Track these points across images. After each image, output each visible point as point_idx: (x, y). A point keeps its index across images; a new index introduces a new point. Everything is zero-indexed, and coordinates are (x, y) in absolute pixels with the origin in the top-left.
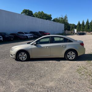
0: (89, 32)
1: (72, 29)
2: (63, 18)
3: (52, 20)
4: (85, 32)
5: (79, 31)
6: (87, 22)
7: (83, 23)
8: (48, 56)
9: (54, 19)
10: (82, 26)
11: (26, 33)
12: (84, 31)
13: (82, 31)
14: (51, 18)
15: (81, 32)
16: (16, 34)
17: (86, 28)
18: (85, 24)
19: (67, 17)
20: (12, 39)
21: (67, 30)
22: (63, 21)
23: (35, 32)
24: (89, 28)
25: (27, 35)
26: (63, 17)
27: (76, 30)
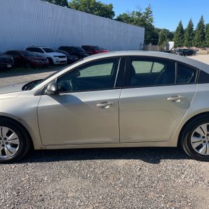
0: (204, 47)
1: (163, 41)
2: (142, 12)
3: (115, 17)
4: (194, 48)
5: (180, 46)
6: (201, 24)
7: (191, 25)
8: (108, 140)
9: (120, 16)
10: (186, 34)
11: (48, 51)
12: (192, 46)
13: (187, 46)
14: (113, 13)
15: (185, 48)
16: (22, 52)
17: (196, 37)
18: (195, 28)
19: (151, 10)
20: (9, 66)
21: (150, 44)
22: (142, 21)
23: (72, 47)
24: (203, 38)
25: (51, 55)
26: (141, 10)
27: (171, 44)
